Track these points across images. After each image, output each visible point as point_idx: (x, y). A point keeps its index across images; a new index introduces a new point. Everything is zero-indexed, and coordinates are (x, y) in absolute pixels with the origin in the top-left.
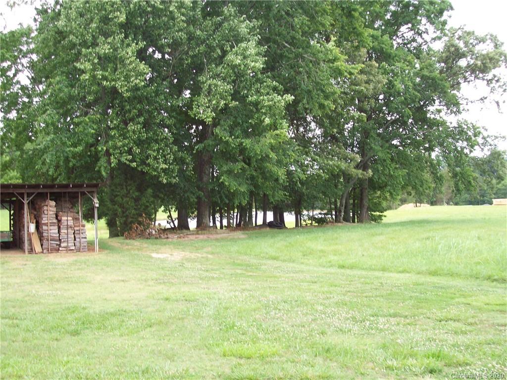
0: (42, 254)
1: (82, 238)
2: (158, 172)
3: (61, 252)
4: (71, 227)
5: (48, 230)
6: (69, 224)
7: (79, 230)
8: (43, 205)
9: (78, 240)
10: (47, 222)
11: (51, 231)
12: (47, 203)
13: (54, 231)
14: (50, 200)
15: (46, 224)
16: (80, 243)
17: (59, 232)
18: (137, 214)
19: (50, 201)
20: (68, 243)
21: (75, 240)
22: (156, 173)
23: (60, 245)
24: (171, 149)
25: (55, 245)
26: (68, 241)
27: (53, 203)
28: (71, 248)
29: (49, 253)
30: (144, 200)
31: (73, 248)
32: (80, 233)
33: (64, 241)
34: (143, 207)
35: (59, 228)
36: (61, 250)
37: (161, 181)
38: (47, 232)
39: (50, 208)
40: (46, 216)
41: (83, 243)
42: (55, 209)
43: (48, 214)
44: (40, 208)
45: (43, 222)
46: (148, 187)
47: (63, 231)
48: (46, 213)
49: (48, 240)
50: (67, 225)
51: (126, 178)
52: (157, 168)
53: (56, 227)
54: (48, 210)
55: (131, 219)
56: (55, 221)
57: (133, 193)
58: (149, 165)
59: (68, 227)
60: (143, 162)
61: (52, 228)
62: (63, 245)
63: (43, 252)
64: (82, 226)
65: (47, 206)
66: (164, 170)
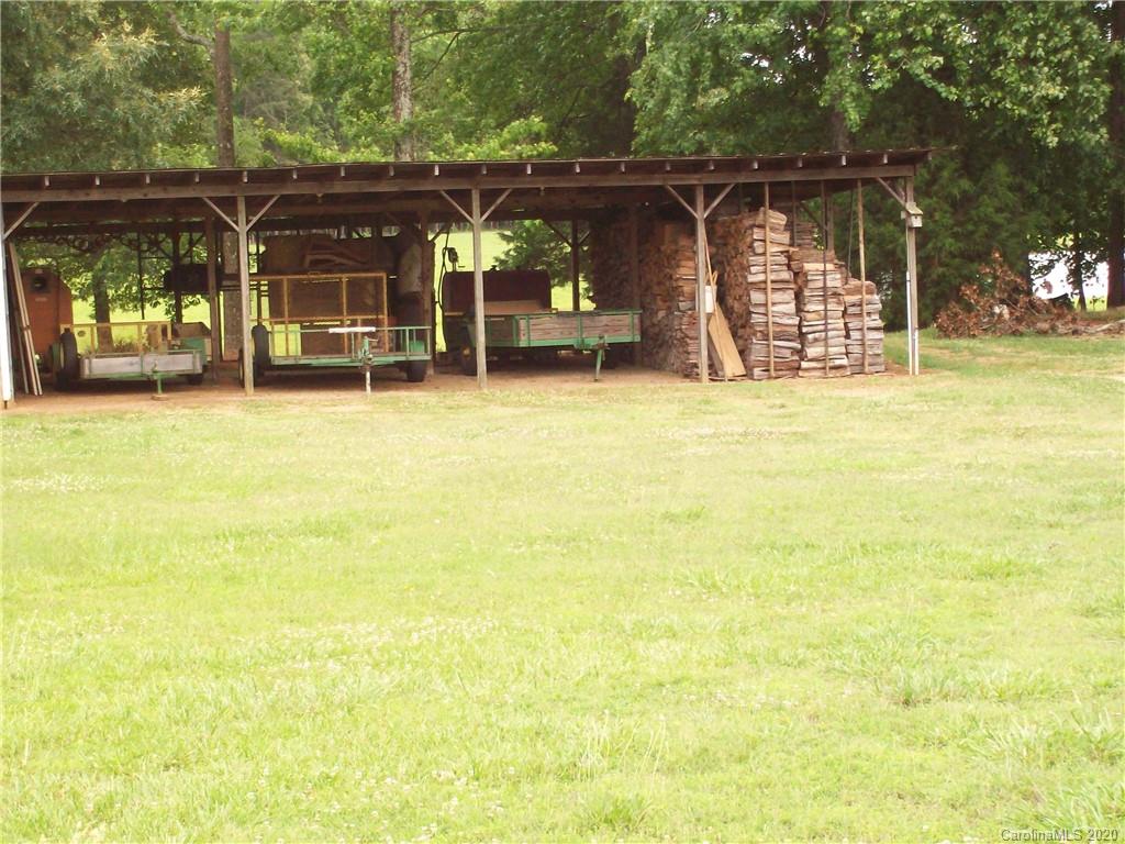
0: (748, 383)
1: (868, 329)
2: (1032, 109)
3: (806, 374)
4: (835, 294)
5: (766, 305)
6: (829, 284)
7: (860, 305)
8: (747, 223)
9: (855, 335)
10: (761, 277)
11: (775, 308)
12: (760, 219)
13: (782, 307)
14: (771, 207)
15: (761, 287)
16: (863, 345)
17: (799, 310)
18: (962, 255)
19: (771, 212)
20: (827, 346)
21: (847, 336)
22: (1024, 112)
23: (800, 353)
24: (1076, 32)
25: (787, 353)
26: (826, 339)
27: (779, 219)
28: (838, 362)
29: (770, 378)
30: (987, 207)
31: (845, 362)
32: (861, 315)
33: (816, 340)
34: (984, 228)
35: (798, 296)
36: (807, 370)
37: (1038, 140)
38: (762, 310)
39: (771, 235)
40: (761, 259)
41: (871, 346)
42: (785, 238)
43: (764, 254)
44: (741, 234)
45: (751, 279)
46: (993, 157)
47: (814, 306)
48: (760, 251)
49: (766, 337)
50: (824, 288)
51: (921, 130)
52: (1027, 96)
53: (790, 296)
54: (764, 241)
55: (940, 270)
56: (786, 275)
57: (951, 180)
58: (999, 84)
59: (826, 294)
60: (980, 76)
61: (777, 297)
62: (812, 352)
63: (749, 375)
64: (867, 293)
65: (762, 227)
66: (1053, 103)
